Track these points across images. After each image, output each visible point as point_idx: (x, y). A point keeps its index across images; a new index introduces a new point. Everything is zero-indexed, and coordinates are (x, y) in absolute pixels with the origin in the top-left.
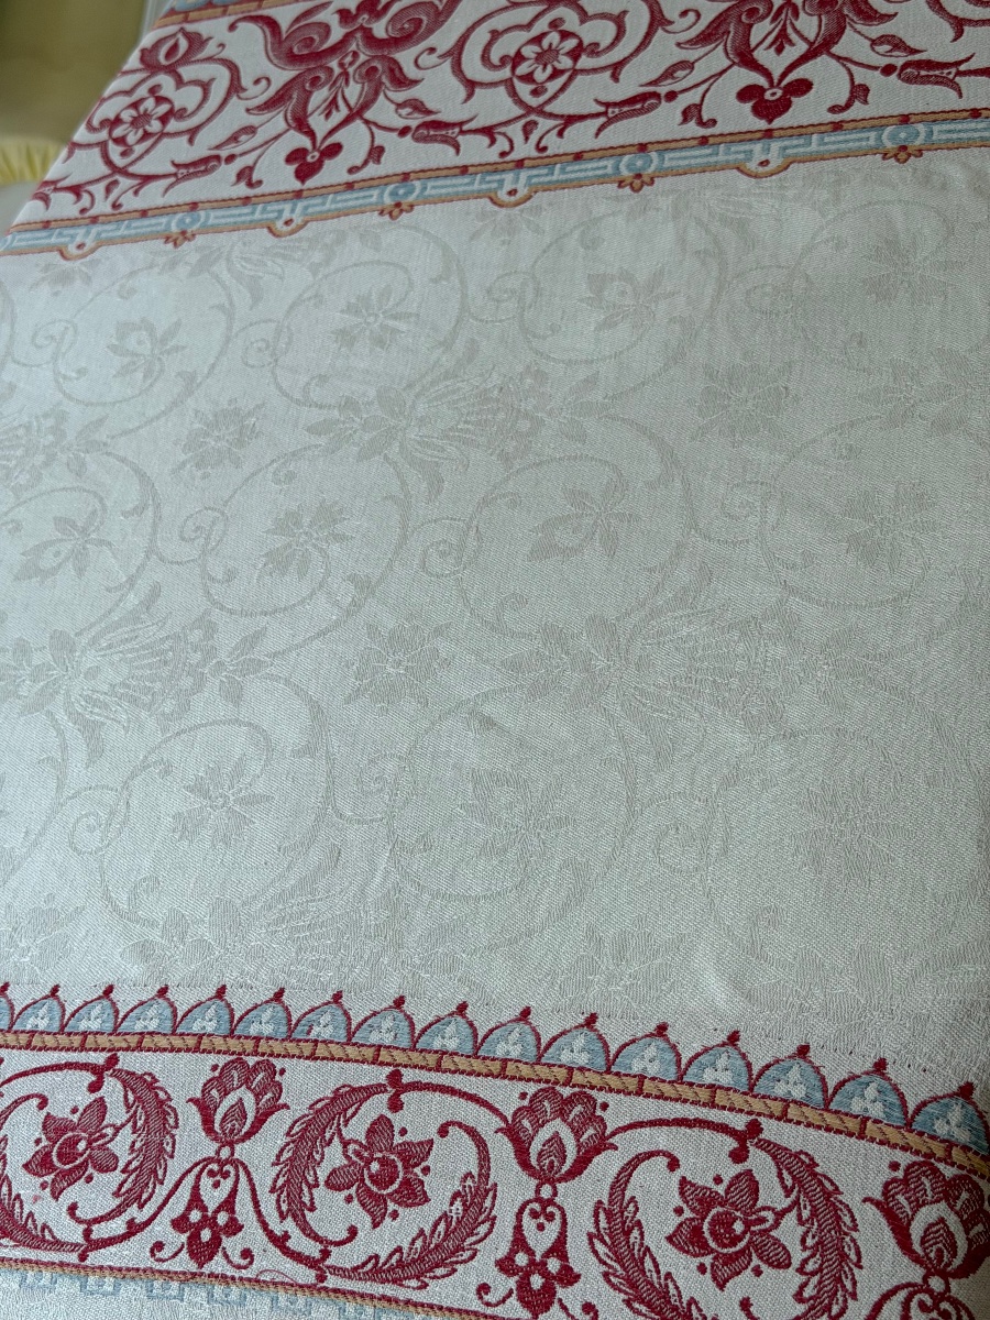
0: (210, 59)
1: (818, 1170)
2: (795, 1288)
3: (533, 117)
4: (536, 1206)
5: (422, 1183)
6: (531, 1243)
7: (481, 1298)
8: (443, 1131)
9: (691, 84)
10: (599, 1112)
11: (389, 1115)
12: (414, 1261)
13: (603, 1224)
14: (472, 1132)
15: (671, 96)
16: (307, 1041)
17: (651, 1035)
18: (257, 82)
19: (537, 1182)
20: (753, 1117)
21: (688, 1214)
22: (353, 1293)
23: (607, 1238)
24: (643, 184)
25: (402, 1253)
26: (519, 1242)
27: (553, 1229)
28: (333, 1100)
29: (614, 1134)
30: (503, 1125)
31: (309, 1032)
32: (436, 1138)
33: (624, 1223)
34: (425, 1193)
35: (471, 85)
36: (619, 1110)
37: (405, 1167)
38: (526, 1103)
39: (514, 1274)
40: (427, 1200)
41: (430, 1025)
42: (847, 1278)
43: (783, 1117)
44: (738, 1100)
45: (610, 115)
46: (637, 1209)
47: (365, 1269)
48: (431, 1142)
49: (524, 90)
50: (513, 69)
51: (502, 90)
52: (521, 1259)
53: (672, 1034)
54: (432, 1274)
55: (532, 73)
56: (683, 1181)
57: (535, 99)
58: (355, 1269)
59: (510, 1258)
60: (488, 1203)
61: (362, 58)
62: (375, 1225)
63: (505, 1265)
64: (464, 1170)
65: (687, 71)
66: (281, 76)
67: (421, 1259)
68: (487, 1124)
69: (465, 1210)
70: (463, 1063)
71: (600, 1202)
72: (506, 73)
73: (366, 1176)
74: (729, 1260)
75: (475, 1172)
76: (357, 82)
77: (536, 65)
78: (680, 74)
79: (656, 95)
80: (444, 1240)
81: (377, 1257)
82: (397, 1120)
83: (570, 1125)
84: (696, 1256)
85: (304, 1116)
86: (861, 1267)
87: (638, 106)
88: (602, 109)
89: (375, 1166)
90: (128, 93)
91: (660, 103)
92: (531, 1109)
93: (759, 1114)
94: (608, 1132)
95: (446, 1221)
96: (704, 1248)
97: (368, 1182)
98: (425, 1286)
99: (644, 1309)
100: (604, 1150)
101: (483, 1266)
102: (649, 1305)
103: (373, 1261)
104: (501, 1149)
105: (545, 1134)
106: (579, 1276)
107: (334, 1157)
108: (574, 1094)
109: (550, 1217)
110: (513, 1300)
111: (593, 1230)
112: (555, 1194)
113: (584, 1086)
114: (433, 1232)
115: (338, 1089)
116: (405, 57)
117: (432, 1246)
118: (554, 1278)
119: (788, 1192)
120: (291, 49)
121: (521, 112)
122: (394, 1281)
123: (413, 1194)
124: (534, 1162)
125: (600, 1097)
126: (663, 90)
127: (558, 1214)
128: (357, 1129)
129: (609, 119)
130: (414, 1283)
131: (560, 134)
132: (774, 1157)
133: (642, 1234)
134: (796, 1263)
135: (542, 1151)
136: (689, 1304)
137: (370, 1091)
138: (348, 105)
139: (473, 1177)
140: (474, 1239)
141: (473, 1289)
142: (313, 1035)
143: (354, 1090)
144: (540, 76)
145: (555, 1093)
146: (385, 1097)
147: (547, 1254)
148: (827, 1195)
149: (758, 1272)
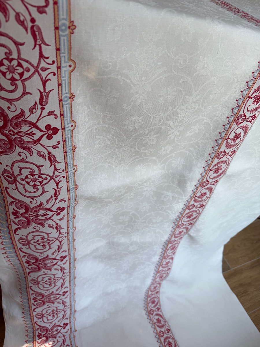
0: (12, 169)
3: (39, 69)
9: (27, 12)
15: (33, 20)
18: (20, 156)
24: (73, 25)
35: (24, 93)
45: (41, 42)
49: (26, 75)
50: (17, 80)
51: (26, 83)
55: (19, 74)
57: (31, 70)
61: (11, 128)
65: (21, 15)
66: (18, 149)
72: (19, 83)
76: (21, 128)
77: (15, 73)
78: (22, 18)
79: (32, 27)
87: (37, 33)
88: (37, 46)
90: (24, 186)
91: (36, 25)
116: (11, 115)
120: (8, 148)
121: (37, 74)
126: (30, 25)
129: (42, 43)
131: (47, 58)
138: (30, 129)
144: (20, 70)
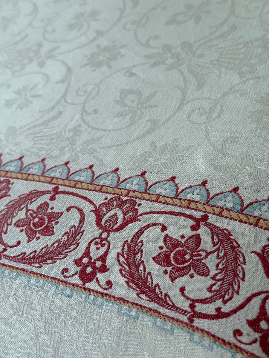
1: (231, 237)
2: (208, 285)
4: (99, 240)
5: (53, 227)
6: (91, 254)
7: (63, 274)
8: (69, 209)
10: (136, 207)
11: (49, 202)
12: (40, 257)
13: (126, 249)
14: (80, 211)
16: (26, 174)
17: (168, 180)
19: (102, 231)
20: (206, 213)
21: (165, 249)
22: (10, 266)
23: (126, 256)
25: (36, 253)
26: (87, 253)
27: (102, 250)
28: (28, 195)
29: (140, 215)
30: (94, 209)
31: (28, 171)
32: (65, 212)
33: (135, 250)
34: (53, 231)
36: (145, 206)
37: (48, 221)
38: (106, 201)
39: (81, 266)
40: (53, 234)
41: (77, 172)
42: (236, 284)
43: (220, 214)
44: (200, 206)
46: (142, 245)
47: (19, 257)
48: (62, 213)
52: (85, 260)
53: (177, 181)
54: (45, 262)
56: (167, 236)
58: (14, 257)
59: (81, 259)
60: (78, 237)
62: (29, 241)
63: (78, 262)
64: (72, 224)
67: (43, 256)
68: (87, 208)
69: (68, 239)
70: (85, 186)
71: (127, 241)
73: (32, 223)
74: (179, 270)
75: (77, 225)
80: (55, 250)
81: (25, 253)
82: (51, 204)
83: (123, 211)
84: (164, 266)
85: (15, 200)
86: (244, 281)
89: (36, 220)
92: (108, 205)
93: (209, 213)
94: (138, 214)
95: (58, 243)
96: (169, 264)
97: (31, 225)
98: (41, 266)
99: (134, 286)
100: (134, 221)
101: (68, 262)
102: (137, 284)
103: (23, 255)
104: (91, 218)
105: (111, 213)
106: (108, 269)
107: (22, 215)
108: (128, 200)
109: (103, 245)
110: (77, 276)
111: (121, 252)
112: (108, 236)
113: (133, 197)
114: (52, 246)
115: (32, 191)
117: (49, 251)
118: (97, 269)
119: (214, 244)
122: (29, 263)
123: (48, 231)
124: (103, 223)
125: (138, 201)
127: (107, 244)
128: (34, 206)
130: (37, 265)
132: (211, 230)
133: (142, 256)
134: (212, 274)
135: (108, 220)
136: (156, 286)
137: (44, 193)
139: (75, 227)
140: (68, 250)
141: (61, 270)
142: (29, 172)
143: (38, 192)
145: (120, 198)
146: (49, 195)
147: (97, 260)
148: (234, 248)
149: (192, 276)
